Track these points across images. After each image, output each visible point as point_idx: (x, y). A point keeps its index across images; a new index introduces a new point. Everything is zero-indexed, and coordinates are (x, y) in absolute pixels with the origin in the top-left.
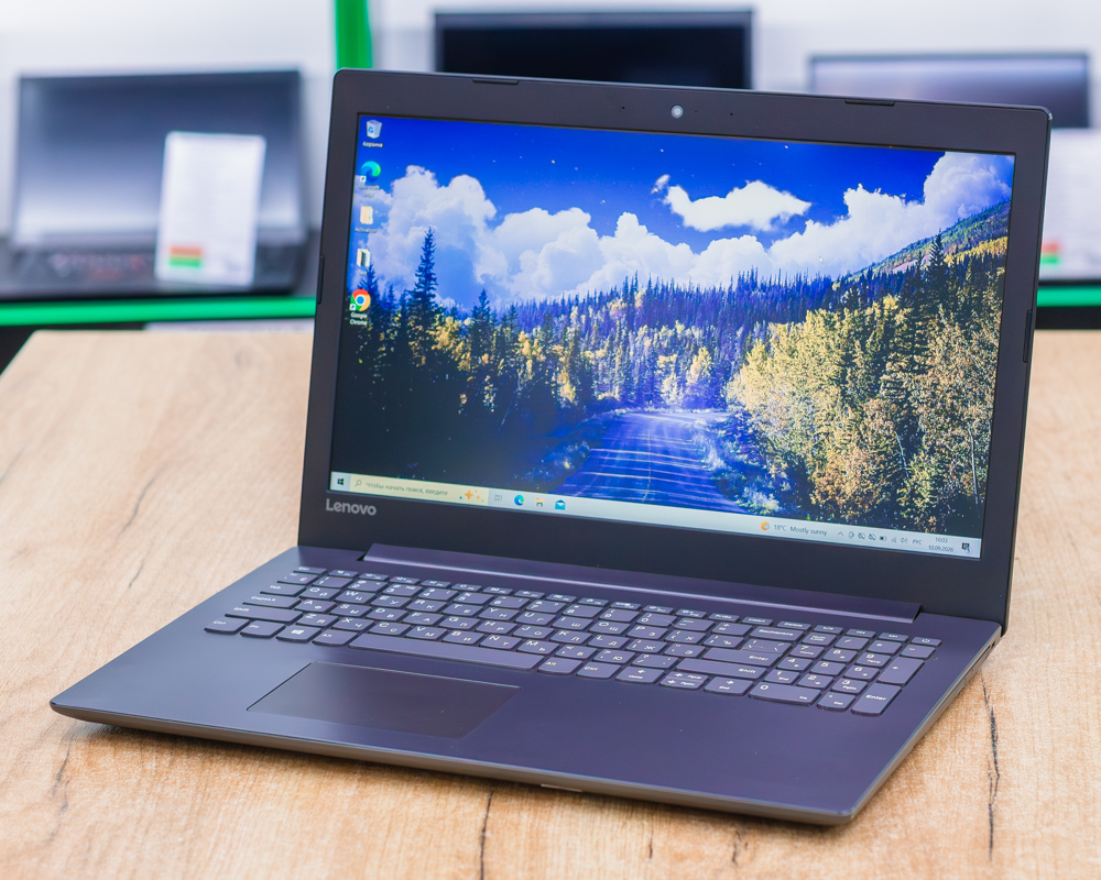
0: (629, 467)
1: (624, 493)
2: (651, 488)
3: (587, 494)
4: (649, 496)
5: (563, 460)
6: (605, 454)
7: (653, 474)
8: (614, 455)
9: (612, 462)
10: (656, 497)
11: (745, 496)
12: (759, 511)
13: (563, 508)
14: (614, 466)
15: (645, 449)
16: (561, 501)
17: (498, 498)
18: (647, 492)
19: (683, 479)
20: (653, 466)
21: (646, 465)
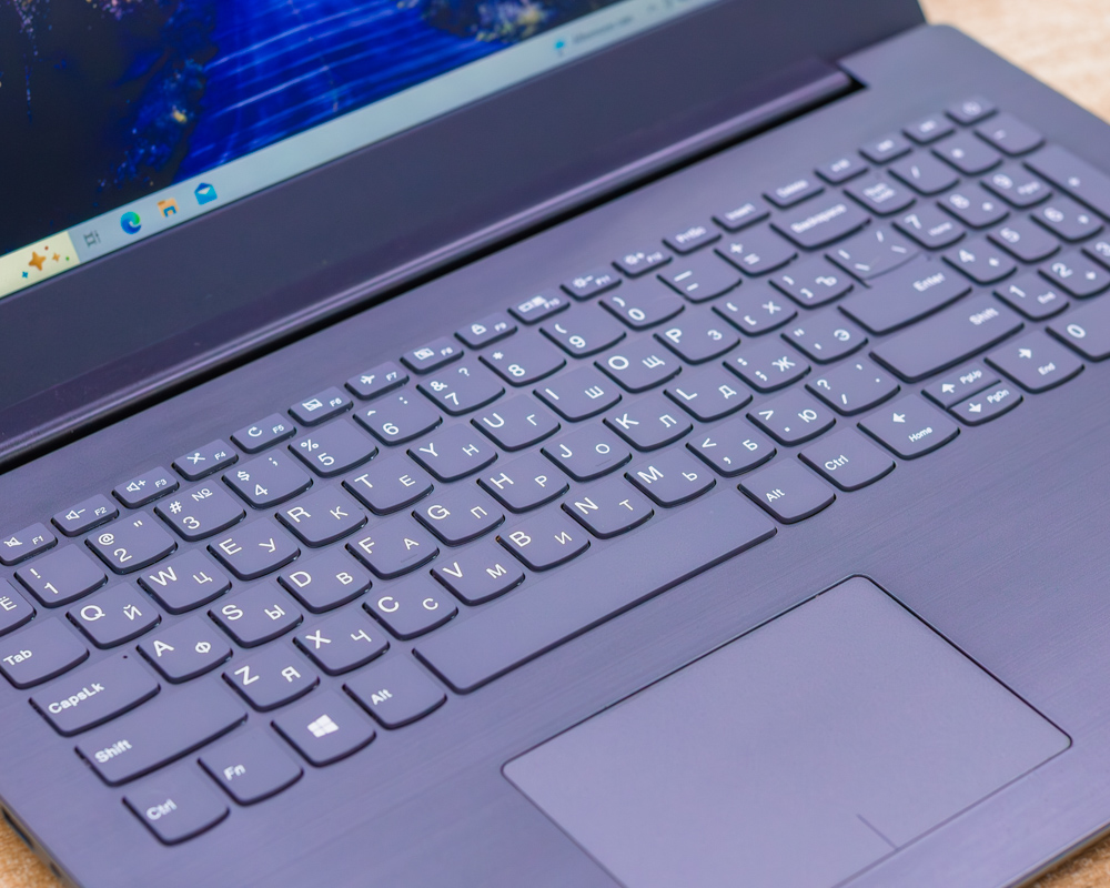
0: (284, 66)
1: (298, 116)
2: (338, 84)
3: (240, 150)
4: (341, 99)
5: (169, 111)
6: (232, 64)
7: (328, 59)
8: (248, 58)
9: (251, 73)
10: (354, 93)
11: (486, 20)
12: (518, 35)
13: (212, 197)
14: (259, 78)
15: (294, 22)
16: (203, 186)
17: (91, 239)
18: (334, 94)
19: (380, 41)
20: (318, 46)
21: (308, 50)
